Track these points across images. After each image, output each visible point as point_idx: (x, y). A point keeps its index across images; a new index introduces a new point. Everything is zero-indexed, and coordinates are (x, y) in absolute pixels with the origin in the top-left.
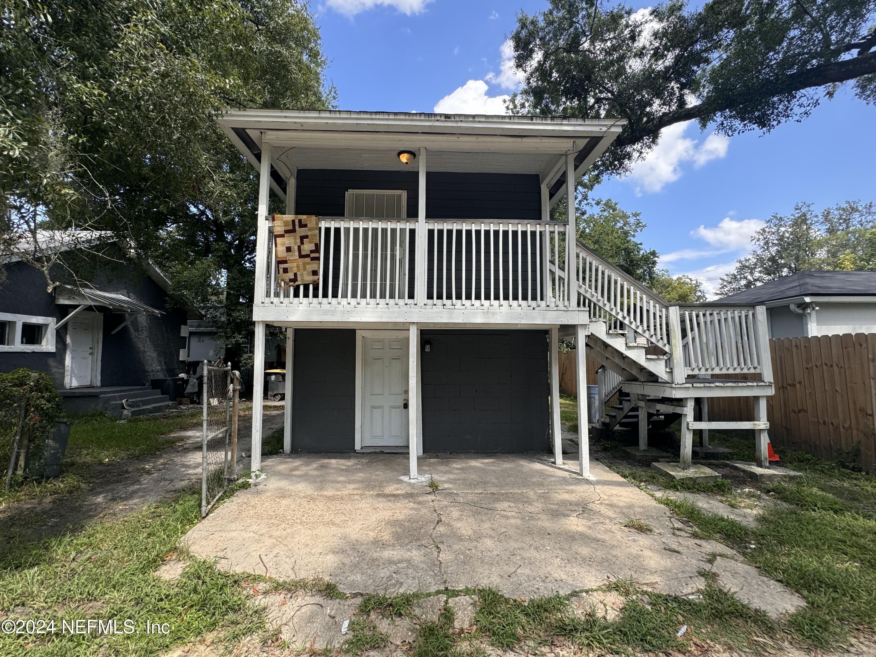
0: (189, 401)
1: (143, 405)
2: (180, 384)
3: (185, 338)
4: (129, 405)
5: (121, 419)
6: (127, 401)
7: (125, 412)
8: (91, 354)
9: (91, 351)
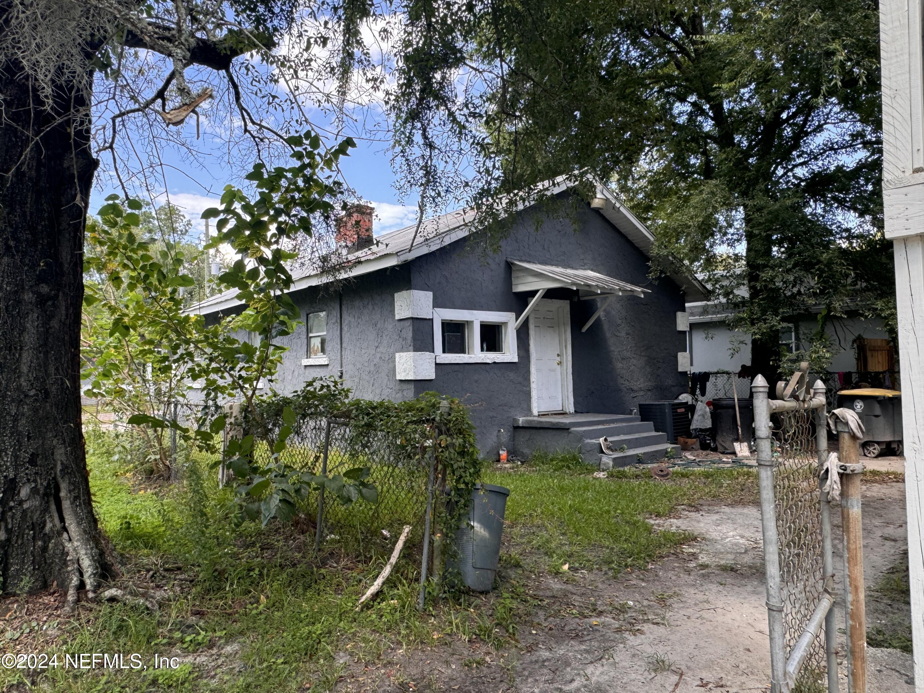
0: (698, 444)
1: (629, 448)
2: (682, 414)
3: (684, 332)
4: (609, 448)
5: (599, 470)
6: (606, 440)
7: (605, 459)
8: (560, 363)
9: (558, 359)
